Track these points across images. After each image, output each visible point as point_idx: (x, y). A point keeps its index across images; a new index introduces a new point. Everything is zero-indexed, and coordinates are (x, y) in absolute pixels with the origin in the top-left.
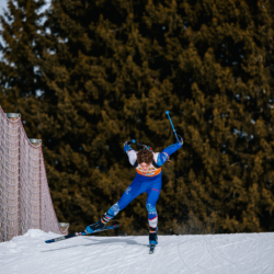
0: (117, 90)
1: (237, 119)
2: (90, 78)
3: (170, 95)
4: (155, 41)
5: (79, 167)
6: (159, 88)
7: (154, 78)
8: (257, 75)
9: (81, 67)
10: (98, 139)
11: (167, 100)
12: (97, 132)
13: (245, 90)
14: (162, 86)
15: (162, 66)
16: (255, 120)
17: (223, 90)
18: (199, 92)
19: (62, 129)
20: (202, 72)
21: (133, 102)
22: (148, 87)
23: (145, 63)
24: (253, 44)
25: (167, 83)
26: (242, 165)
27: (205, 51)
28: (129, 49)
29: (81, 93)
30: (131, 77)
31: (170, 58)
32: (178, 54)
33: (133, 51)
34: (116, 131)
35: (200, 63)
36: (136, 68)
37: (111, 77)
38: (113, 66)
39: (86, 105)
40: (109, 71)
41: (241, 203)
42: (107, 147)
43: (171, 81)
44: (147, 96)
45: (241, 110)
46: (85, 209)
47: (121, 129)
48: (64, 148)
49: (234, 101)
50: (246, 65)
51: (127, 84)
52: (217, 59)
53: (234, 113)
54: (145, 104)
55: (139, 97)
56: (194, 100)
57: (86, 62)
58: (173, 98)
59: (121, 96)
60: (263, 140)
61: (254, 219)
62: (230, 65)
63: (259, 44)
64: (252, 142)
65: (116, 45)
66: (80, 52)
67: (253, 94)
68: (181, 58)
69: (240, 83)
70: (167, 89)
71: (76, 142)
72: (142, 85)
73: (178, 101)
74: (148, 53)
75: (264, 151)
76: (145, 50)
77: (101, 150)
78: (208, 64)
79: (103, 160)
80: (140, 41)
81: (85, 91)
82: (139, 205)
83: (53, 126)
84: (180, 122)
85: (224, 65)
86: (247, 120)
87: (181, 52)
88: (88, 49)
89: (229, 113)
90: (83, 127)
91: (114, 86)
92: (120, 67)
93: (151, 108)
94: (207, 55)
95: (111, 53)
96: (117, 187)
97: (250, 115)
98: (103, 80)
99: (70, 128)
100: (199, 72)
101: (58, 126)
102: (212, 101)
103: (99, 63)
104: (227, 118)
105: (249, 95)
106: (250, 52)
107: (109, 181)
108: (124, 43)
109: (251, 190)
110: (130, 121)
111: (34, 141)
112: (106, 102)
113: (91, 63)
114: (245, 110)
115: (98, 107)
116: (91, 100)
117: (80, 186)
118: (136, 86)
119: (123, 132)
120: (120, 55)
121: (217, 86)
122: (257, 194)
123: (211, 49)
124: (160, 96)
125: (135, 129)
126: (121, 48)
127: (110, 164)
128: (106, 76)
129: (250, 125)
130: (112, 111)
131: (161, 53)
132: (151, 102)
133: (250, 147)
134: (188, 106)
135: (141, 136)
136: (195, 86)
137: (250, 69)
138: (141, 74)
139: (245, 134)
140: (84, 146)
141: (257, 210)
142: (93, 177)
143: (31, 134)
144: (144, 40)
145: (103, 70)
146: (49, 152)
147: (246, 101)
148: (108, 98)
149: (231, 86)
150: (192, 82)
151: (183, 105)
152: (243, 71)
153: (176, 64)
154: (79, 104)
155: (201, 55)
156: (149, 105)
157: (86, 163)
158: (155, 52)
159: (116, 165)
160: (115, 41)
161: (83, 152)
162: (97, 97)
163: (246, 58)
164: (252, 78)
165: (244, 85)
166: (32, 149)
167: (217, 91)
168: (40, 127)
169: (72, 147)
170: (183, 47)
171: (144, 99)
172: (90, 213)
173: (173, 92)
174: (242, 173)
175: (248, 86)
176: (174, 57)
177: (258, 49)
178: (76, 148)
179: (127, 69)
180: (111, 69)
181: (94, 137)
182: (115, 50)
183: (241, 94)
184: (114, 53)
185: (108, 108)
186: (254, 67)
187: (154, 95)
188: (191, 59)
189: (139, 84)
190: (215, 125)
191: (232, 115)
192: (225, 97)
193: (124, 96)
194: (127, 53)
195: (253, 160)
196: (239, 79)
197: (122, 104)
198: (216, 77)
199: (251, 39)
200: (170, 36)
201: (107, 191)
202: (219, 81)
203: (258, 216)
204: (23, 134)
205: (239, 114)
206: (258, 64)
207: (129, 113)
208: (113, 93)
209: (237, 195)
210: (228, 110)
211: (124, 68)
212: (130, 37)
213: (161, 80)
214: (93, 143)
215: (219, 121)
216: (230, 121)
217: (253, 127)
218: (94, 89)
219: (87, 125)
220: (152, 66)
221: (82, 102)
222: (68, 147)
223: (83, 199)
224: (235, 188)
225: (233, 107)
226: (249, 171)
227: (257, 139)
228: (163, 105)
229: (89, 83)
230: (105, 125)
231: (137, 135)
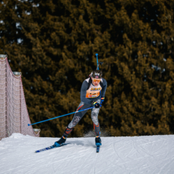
0: (72, 38)
1: (154, 58)
2: (54, 30)
3: (108, 42)
4: (98, 6)
5: (47, 91)
6: (101, 37)
7: (98, 30)
8: (167, 28)
9: (48, 23)
10: (60, 72)
11: (106, 45)
12: (59, 67)
13: (159, 39)
14: (103, 36)
15: (103, 22)
16: (166, 59)
17: (144, 38)
18: (128, 39)
19: (35, 65)
20: (130, 26)
21: (84, 46)
22: (93, 36)
23: (92, 20)
24: (165, 7)
25: (106, 34)
26: (157, 89)
27: (132, 12)
28: (80, 10)
29: (48, 41)
30: (82, 30)
31: (108, 16)
32: (114, 14)
33: (84, 12)
34: (72, 66)
35: (129, 20)
36: (85, 24)
37: (69, 30)
38: (70, 22)
39: (52, 49)
40: (67, 25)
41: (157, 115)
42: (66, 77)
43: (109, 32)
44: (93, 43)
45: (157, 52)
47: (75, 65)
48: (37, 78)
49: (152, 46)
50: (160, 22)
51: (79, 34)
52: (140, 17)
53: (152, 54)
54: (91, 48)
55: (87, 43)
56: (125, 45)
57: (52, 20)
58: (110, 44)
59: (75, 42)
60: (171, 72)
61: (166, 126)
62: (149, 22)
63: (168, 7)
64: (164, 74)
65: (72, 8)
66: (47, 13)
67: (165, 41)
68: (115, 16)
69: (156, 34)
70: (106, 38)
71: (45, 74)
72: (90, 35)
73: (114, 46)
74: (93, 13)
75: (172, 80)
76: (92, 11)
77: (61, 79)
78: (134, 21)
79: (63, 86)
80: (88, 6)
81: (51, 39)
82: (87, 116)
83: (29, 63)
84: (115, 60)
85: (145, 22)
86: (161, 58)
87: (116, 13)
88: (53, 11)
89: (148, 54)
90: (50, 64)
91: (71, 36)
92: (75, 23)
93: (96, 51)
94: (134, 15)
95: (68, 14)
96: (73, 105)
97: (163, 55)
98: (63, 32)
99: (41, 65)
100: (128, 26)
101: (33, 63)
102: (137, 46)
103: (60, 20)
104: (147, 57)
105: (162, 42)
106: (163, 13)
107: (67, 100)
108: (77, 7)
109: (163, 106)
110: (81, 60)
111: (16, 73)
112: (65, 47)
113: (55, 20)
114: (159, 52)
115: (59, 50)
116: (55, 46)
117: (48, 104)
118: (85, 36)
119: (77, 67)
120: (74, 15)
121: (140, 35)
122: (167, 109)
123: (136, 11)
124: (102, 43)
125: (85, 65)
126: (75, 10)
127: (68, 89)
128: (65, 29)
129: (162, 62)
130: (69, 53)
131: (102, 14)
132: (96, 46)
133: (163, 77)
134: (120, 49)
135: (89, 69)
136: (125, 36)
137: (163, 24)
138: (88, 28)
139: (159, 68)
140: (50, 77)
141: (168, 119)
142: (56, 98)
143: (14, 69)
144: (91, 5)
145: (63, 25)
146: (26, 81)
147: (160, 46)
148: (66, 44)
149: (149, 36)
150: (124, 33)
151: (117, 49)
152: (158, 25)
153: (112, 21)
154: (47, 48)
155: (130, 15)
156: (94, 49)
157: (51, 88)
158: (99, 13)
159: (72, 90)
160: (71, 5)
161: (50, 81)
162: (59, 44)
163: (160, 17)
164: (164, 30)
165: (158, 35)
166: (15, 79)
167: (140, 39)
168: (20, 64)
169: (42, 78)
170: (117, 9)
171: (91, 45)
172: (54, 122)
173: (110, 40)
174: (157, 95)
175: (161, 35)
176: (111, 16)
177: (168, 11)
178: (45, 78)
179: (79, 24)
180: (69, 24)
181: (57, 70)
182: (71, 12)
183: (156, 41)
184: (70, 13)
185: (66, 51)
186: (165, 23)
187: (97, 42)
188: (123, 17)
189: (88, 35)
190: (139, 62)
191: (150, 55)
192: (146, 44)
193: (77, 43)
194: (79, 14)
195: (165, 85)
196: (155, 31)
197: (76, 48)
198: (140, 30)
199: (163, 4)
200: (108, 2)
201: (66, 107)
202: (141, 32)
203: (168, 123)
204: (9, 69)
205: (155, 54)
206: (168, 21)
207: (81, 54)
208: (70, 41)
209: (154, 110)
210: (148, 52)
211: (77, 24)
212: (81, 3)
213: (102, 32)
214: (56, 75)
215: (142, 59)
216: (149, 59)
217: (165, 63)
218: (57, 38)
219: (52, 62)
220: (96, 22)
221: (49, 47)
222: (39, 77)
223: (50, 113)
224: (153, 105)
225: (151, 50)
226: (162, 93)
227: (167, 72)
228: (104, 48)
229: (53, 34)
230: (64, 62)
231: (86, 69)
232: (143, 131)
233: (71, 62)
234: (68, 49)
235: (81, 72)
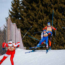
0: (37, 18)
1: (63, 25)
2: (31, 15)
3: (48, 19)
4: (45, 7)
5: (28, 35)
6: (46, 18)
9: (29, 13)
10: (33, 29)
15: (47, 13)
17: (60, 18)
18: (55, 18)
19: (25, 26)
20: (55, 14)
21: (40, 21)
22: (44, 17)
23: (43, 12)
25: (48, 17)
26: (64, 35)
27: (56, 10)
28: (39, 9)
29: (29, 19)
30: (40, 15)
31: (48, 11)
32: (50, 10)
33: (40, 9)
34: (37, 27)
35: (55, 12)
36: (41, 13)
37: (36, 15)
39: (30, 21)
40: (35, 14)
41: (64, 43)
42: (35, 30)
43: (49, 16)
44: (43, 19)
45: (64, 23)
46: (30, 44)
47: (38, 26)
48: (25, 31)
49: (62, 21)
51: (39, 17)
54: (43, 21)
55: (42, 19)
59: (38, 19)
62: (61, 13)
65: (37, 8)
66: (29, 10)
72: (42, 17)
74: (43, 10)
76: (43, 9)
77: (33, 31)
78: (57, 13)
79: (34, 33)
80: (42, 7)
81: (30, 18)
85: (60, 13)
88: (31, 9)
90: (29, 26)
92: (37, 13)
93: (44, 22)
94: (56, 11)
95: (35, 10)
98: (34, 16)
99: (26, 26)
101: (24, 26)
102: (57, 21)
103: (33, 12)
107: (35, 38)
108: (38, 8)
110: (40, 25)
111: (19, 29)
112: (34, 21)
113: (31, 12)
115: (33, 22)
116: (31, 20)
117: (29, 39)
118: (41, 17)
119: (38, 27)
120: (37, 10)
121: (59, 17)
123: (57, 9)
126: (38, 9)
128: (34, 15)
130: (36, 23)
131: (46, 10)
135: (42, 28)
138: (42, 15)
144: (43, 7)
145: (34, 14)
146: (22, 31)
148: (35, 20)
149: (62, 17)
151: (51, 21)
152: (64, 14)
153: (50, 12)
156: (44, 21)
157: (30, 34)
158: (45, 10)
159: (37, 34)
160: (36, 7)
161: (29, 31)
162: (32, 20)
167: (59, 18)
168: (20, 26)
171: (43, 20)
172: (31, 45)
173: (49, 19)
174: (64, 36)
176: (49, 11)
179: (39, 13)
183: (64, 19)
185: (35, 22)
187: (45, 19)
190: (58, 26)
191: (62, 24)
192: (60, 20)
194: (39, 10)
196: (63, 16)
197: (38, 21)
198: (58, 15)
200: (48, 6)
201: (35, 40)
202: (59, 16)
207: (39, 23)
208: (36, 19)
209: (63, 41)
212: (40, 6)
213: (46, 16)
214: (31, 30)
216: (61, 25)
218: (32, 18)
221: (29, 20)
222: (26, 30)
223: (29, 42)
225: (62, 22)
228: (47, 21)
229: (31, 16)
230: (34, 26)
231: (41, 28)
232: (59, 48)
233: (36, 26)
234: (36, 21)
235: (39, 29)
